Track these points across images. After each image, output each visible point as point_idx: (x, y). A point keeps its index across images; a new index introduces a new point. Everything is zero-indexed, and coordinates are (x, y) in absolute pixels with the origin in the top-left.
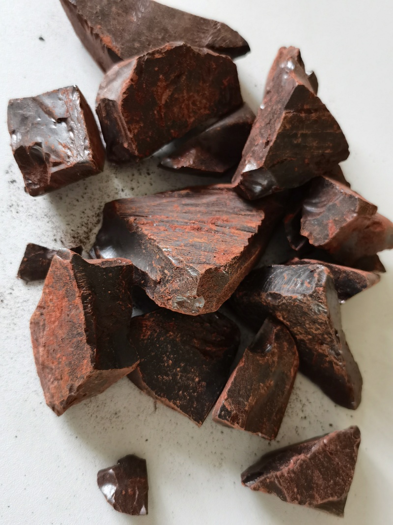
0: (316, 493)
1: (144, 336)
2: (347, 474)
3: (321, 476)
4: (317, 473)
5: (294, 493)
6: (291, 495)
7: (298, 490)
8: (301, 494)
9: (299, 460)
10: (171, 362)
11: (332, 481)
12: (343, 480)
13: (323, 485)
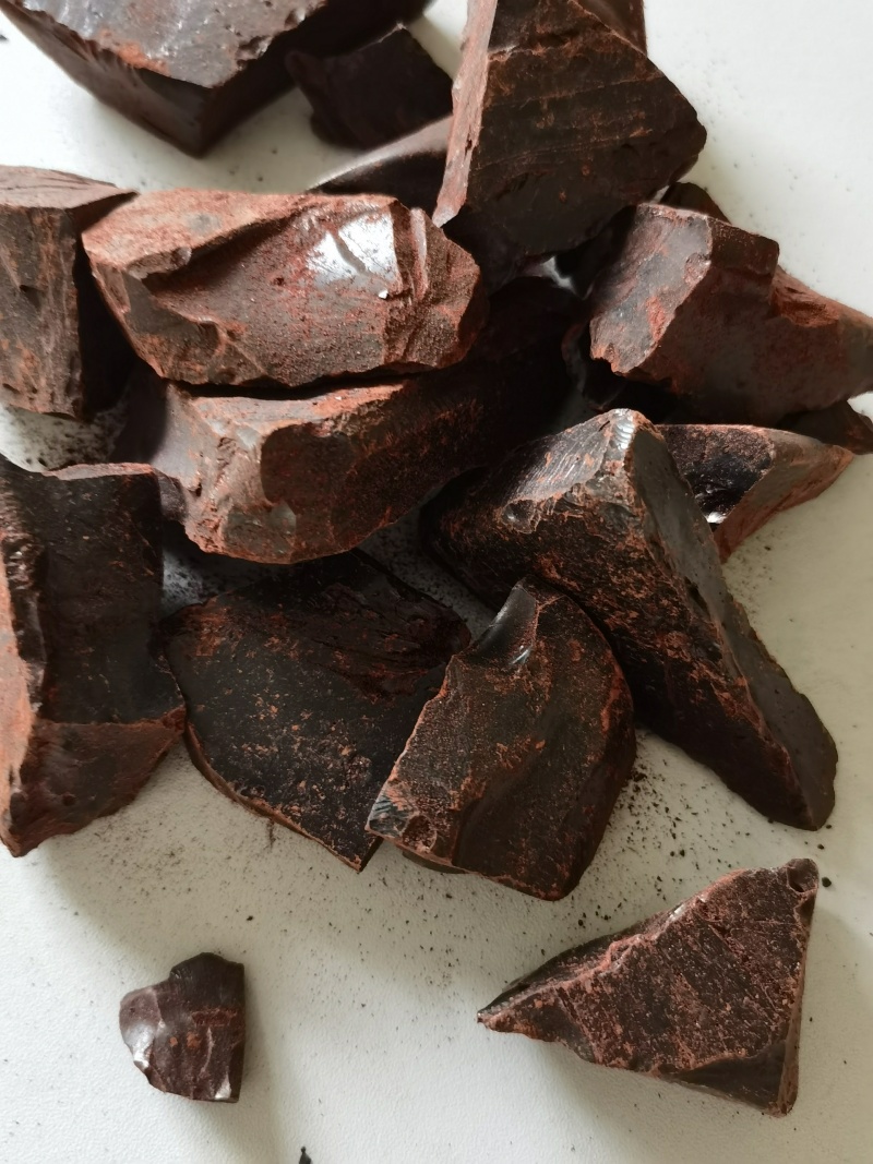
0: (683, 1039)
1: (203, 651)
2: (777, 988)
3: (695, 994)
4: (681, 984)
5: (616, 1037)
6: (604, 1042)
7: (625, 1030)
8: (636, 1041)
9: (626, 949)
10: (274, 709)
11: (728, 1008)
12: (763, 1003)
13: (701, 1018)
